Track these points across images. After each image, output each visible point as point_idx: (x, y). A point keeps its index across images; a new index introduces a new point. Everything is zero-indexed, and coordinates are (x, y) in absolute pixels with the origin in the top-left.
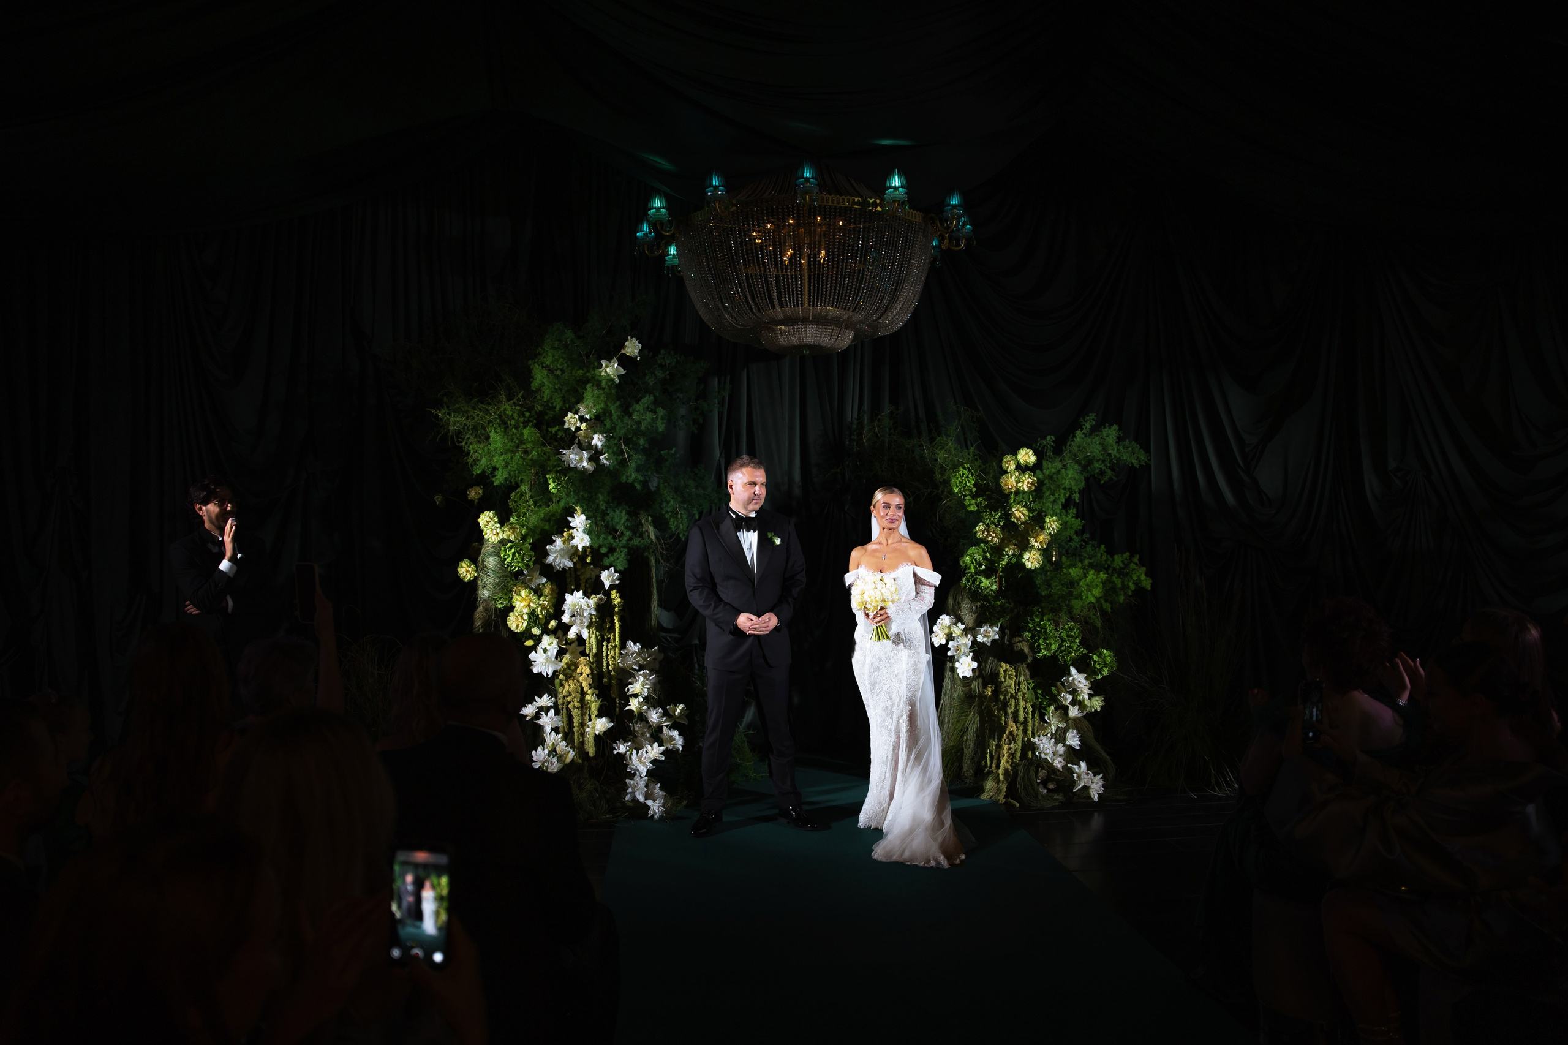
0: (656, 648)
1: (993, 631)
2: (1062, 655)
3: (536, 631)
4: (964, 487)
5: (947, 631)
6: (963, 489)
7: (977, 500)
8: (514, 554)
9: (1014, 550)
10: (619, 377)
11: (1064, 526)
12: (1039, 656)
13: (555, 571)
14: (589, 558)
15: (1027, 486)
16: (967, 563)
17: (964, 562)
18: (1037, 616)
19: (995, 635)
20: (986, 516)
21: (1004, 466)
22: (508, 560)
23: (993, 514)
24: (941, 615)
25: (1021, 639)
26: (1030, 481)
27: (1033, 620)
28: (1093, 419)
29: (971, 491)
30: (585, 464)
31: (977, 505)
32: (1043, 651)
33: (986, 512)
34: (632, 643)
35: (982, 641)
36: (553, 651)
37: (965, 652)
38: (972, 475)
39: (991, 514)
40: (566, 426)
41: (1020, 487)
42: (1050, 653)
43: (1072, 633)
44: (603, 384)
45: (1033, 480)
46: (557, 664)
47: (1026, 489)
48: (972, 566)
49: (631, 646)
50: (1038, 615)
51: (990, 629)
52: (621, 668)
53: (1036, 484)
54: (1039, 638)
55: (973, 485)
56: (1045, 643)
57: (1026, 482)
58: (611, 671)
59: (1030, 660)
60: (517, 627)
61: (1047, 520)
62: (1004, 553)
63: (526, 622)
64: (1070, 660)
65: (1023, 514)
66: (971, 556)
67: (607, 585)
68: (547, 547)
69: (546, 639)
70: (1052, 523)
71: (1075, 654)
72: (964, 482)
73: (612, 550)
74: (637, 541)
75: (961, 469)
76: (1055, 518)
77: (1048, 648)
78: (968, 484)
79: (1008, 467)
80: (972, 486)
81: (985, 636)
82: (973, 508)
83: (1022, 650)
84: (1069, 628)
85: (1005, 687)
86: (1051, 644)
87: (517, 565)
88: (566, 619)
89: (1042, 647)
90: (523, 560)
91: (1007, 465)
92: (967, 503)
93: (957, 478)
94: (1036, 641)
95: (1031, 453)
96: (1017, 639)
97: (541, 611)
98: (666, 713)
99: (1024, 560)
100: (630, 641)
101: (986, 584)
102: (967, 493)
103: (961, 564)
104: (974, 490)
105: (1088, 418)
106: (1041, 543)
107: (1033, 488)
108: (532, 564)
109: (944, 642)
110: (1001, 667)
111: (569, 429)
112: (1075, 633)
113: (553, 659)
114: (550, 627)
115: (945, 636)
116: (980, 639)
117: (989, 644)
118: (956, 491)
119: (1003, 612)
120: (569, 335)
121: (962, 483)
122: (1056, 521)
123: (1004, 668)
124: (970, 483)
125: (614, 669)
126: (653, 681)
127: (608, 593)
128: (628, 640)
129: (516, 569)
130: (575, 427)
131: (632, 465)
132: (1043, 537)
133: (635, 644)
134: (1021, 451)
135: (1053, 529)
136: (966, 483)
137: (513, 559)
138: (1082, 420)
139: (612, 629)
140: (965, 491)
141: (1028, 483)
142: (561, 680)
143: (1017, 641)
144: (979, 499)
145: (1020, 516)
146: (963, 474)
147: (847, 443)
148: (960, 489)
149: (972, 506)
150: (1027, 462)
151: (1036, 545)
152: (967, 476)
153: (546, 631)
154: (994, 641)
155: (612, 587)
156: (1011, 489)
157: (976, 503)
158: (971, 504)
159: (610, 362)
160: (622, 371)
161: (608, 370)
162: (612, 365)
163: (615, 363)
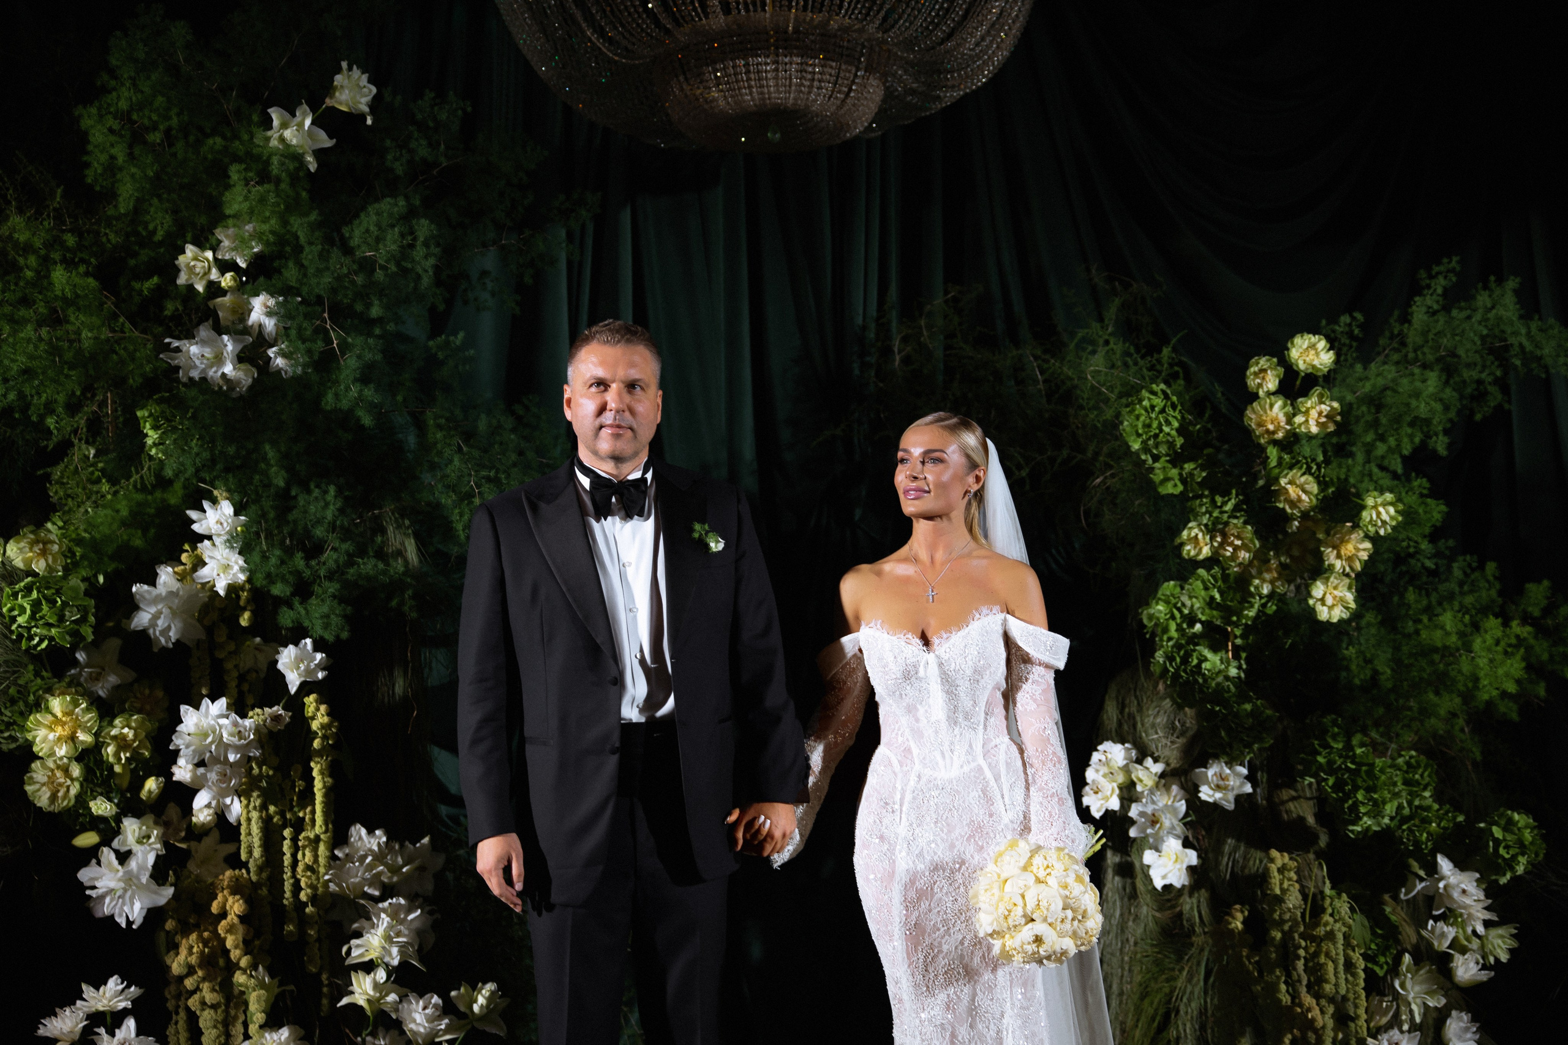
0: (426, 840)
1: (1238, 775)
2: (1409, 829)
3: (101, 807)
4: (1156, 436)
5: (1121, 778)
6: (1151, 442)
7: (1182, 468)
8: (36, 605)
9: (1272, 582)
10: (319, 153)
11: (1409, 517)
12: (1352, 831)
13: (156, 650)
14: (247, 615)
15: (1318, 424)
16: (1158, 619)
17: (1151, 617)
18: (1334, 737)
19: (1242, 785)
20: (1201, 505)
21: (1252, 382)
22: (21, 620)
23: (1219, 500)
24: (1101, 743)
25: (1293, 793)
26: (1325, 408)
27: (1326, 746)
28: (1453, 271)
29: (1171, 444)
30: (228, 369)
31: (1183, 481)
32: (1365, 819)
33: (1201, 496)
34: (363, 831)
35: (1211, 800)
36: (145, 859)
37: (1173, 828)
38: (1174, 407)
39: (1213, 502)
40: (182, 280)
41: (1300, 425)
42: (1379, 824)
43: (1417, 777)
44: (275, 168)
45: (1332, 408)
46: (156, 893)
47: (1314, 430)
48: (1173, 626)
49: (360, 838)
50: (1338, 734)
51: (1228, 771)
52: (333, 895)
53: (1339, 418)
54: (1356, 788)
55: (1177, 430)
56: (1371, 799)
57: (1314, 414)
58: (305, 905)
59: (1323, 841)
60: (53, 798)
61: (1370, 502)
62: (1252, 589)
63: (77, 785)
64: (1428, 839)
65: (1304, 491)
66: (1167, 602)
67: (293, 681)
68: (134, 589)
69: (131, 827)
70: (1381, 509)
71: (1438, 825)
72: (1155, 424)
73: (303, 590)
74: (368, 566)
75: (1145, 393)
76: (1389, 496)
77: (1376, 811)
78: (1166, 429)
79: (1260, 385)
80: (1174, 433)
81: (1218, 788)
82: (1173, 488)
83: (1302, 819)
84: (1408, 763)
85: (1289, 909)
86: (1384, 803)
87: (45, 632)
88: (183, 772)
89: (1363, 810)
90: (61, 619)
91: (1258, 381)
92: (1158, 476)
93: (1138, 417)
94: (1347, 796)
95: (1322, 344)
96: (1286, 794)
97: (117, 755)
98: (448, 1009)
99: (1311, 602)
100: (358, 826)
101: (1214, 664)
102: (1163, 449)
103: (1145, 621)
104: (1179, 441)
105: (1436, 269)
106: (1350, 559)
107: (1331, 428)
108: (90, 630)
109: (1115, 804)
110: (1272, 860)
111: (191, 288)
112: (1422, 776)
113: (145, 878)
114: (144, 795)
115: (1117, 791)
116: (1206, 794)
117: (1230, 806)
118: (1136, 446)
120: (180, 32)
121: (1149, 426)
122: (1391, 504)
123: (1279, 863)
124: (1171, 426)
125: (314, 899)
126: (416, 925)
127: (295, 704)
128: (353, 823)
129: (44, 645)
130: (204, 282)
131: (350, 364)
132: (1357, 546)
133: (371, 832)
134: (1298, 340)
135: (1384, 523)
136: (1160, 425)
137: (33, 617)
138: (1423, 274)
139: (307, 796)
140: (1157, 446)
141: (1320, 414)
142: (168, 932)
143: (1285, 798)
144: (1189, 467)
145: (1299, 497)
146: (1153, 407)
148: (1144, 442)
149: (1170, 485)
150: (1314, 367)
151: (1338, 564)
152: (1163, 411)
153: (131, 806)
155: (306, 688)
156: (1274, 433)
157: (1180, 475)
158: (1167, 479)
159: (294, 115)
160: (325, 141)
161: (288, 134)
162: (301, 125)
163: (308, 122)
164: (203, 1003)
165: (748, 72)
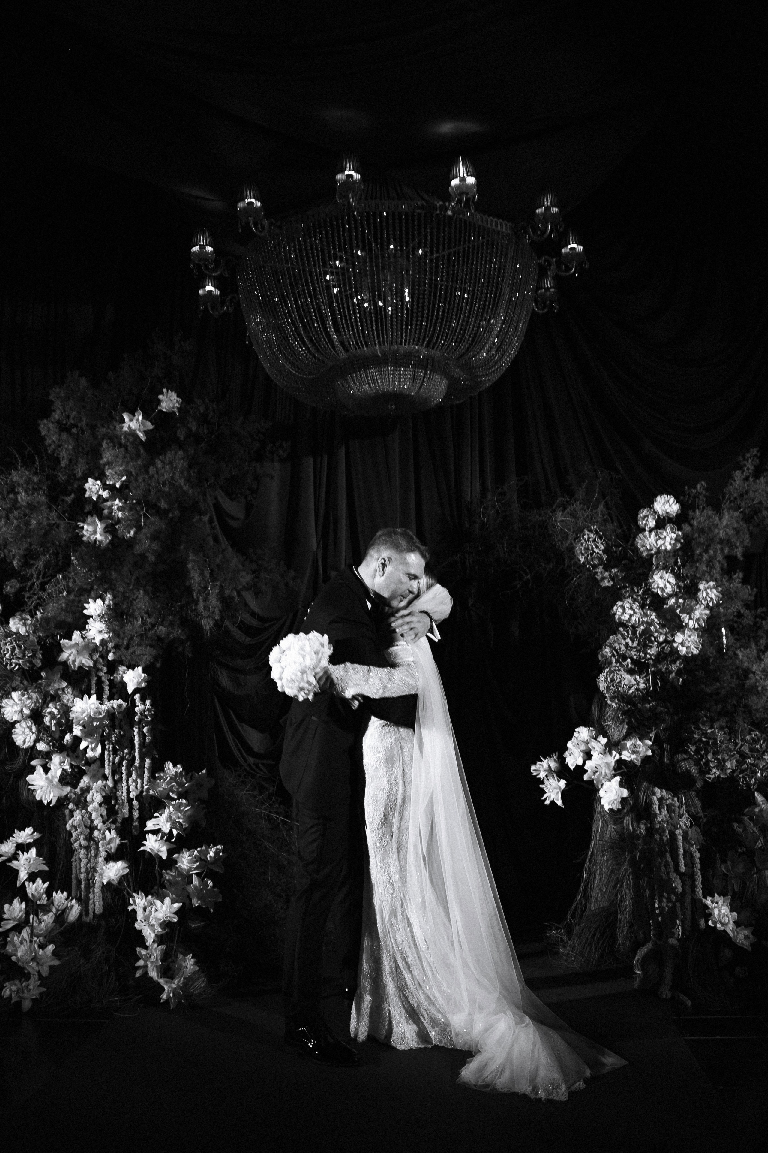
0: (204, 771)
1: (645, 745)
2: (743, 777)
3: (41, 746)
4: (592, 554)
5: (583, 747)
6: (590, 558)
7: (611, 572)
8: (13, 649)
9: (666, 634)
10: (146, 433)
11: (727, 596)
12: (709, 778)
13: (71, 671)
14: (111, 654)
15: (670, 544)
16: (606, 656)
17: (603, 656)
18: (704, 724)
19: (647, 750)
20: (626, 592)
21: (641, 523)
22: (7, 656)
23: (635, 589)
24: (578, 727)
25: (685, 756)
26: (674, 536)
27: (698, 728)
28: (756, 456)
29: (600, 559)
30: (99, 537)
31: (613, 579)
32: (714, 770)
33: (625, 587)
34: (171, 765)
35: (629, 759)
36: (56, 773)
37: (606, 775)
38: (601, 538)
39: (632, 590)
40: (87, 495)
41: (661, 546)
42: (726, 774)
43: (758, 747)
44: (123, 441)
45: (678, 535)
46: (61, 789)
47: (669, 547)
48: (614, 660)
49: (169, 768)
50: (706, 721)
51: (639, 742)
52: (152, 797)
53: (682, 541)
54: (707, 753)
55: (603, 551)
56: (716, 759)
57: (668, 539)
58: (133, 800)
59: (699, 785)
60: (24, 741)
61: (701, 587)
62: (653, 639)
63: (34, 735)
64: (755, 783)
65: (668, 582)
66: (611, 647)
67: (130, 687)
68: (61, 642)
69: (56, 757)
70: (709, 591)
71: (762, 774)
72: (591, 547)
75: (586, 531)
76: (712, 583)
77: (721, 766)
78: (596, 550)
79: (646, 524)
80: (601, 552)
81: (634, 752)
82: (607, 583)
83: (688, 772)
84: (753, 739)
85: (659, 822)
86: (725, 761)
87: (17, 661)
88: (76, 730)
89: (711, 765)
90: (24, 655)
91: (644, 522)
92: (599, 576)
93: (582, 544)
94: (702, 757)
95: (672, 500)
96: (680, 757)
97: (51, 722)
98: (199, 858)
99: (675, 645)
100: (169, 762)
101: (630, 681)
102: (596, 562)
103: (600, 658)
104: (605, 557)
105: (748, 455)
106: (698, 620)
107: (679, 546)
108: (39, 661)
109: (580, 762)
110: (654, 794)
111: (90, 498)
112: (761, 745)
113: (56, 781)
114: (65, 742)
115: (582, 754)
116: (626, 756)
117: (639, 763)
118: (582, 560)
119: (654, 718)
121: (588, 549)
122: (715, 588)
123: (659, 795)
124: (599, 548)
125: (138, 797)
126: (189, 813)
127: (129, 699)
128: (167, 761)
129: (17, 668)
130: (96, 496)
132: (700, 612)
133: (175, 766)
134: (659, 498)
135: (712, 599)
136: (593, 548)
137: (12, 654)
138: (741, 458)
140: (592, 560)
141: (671, 539)
142: (70, 810)
143: (680, 759)
144: (614, 570)
145: (665, 586)
146: (589, 538)
147: (467, 526)
148: (586, 558)
149: (606, 581)
150: (667, 513)
151: (691, 624)
152: (594, 541)
153: (58, 747)
154: (646, 760)
155: (136, 691)
156: (651, 550)
157: (610, 575)
158: (604, 578)
159: (134, 415)
160: (150, 426)
161: (131, 424)
162: (138, 420)
163: (141, 418)
164: (80, 845)
165: (367, 377)
